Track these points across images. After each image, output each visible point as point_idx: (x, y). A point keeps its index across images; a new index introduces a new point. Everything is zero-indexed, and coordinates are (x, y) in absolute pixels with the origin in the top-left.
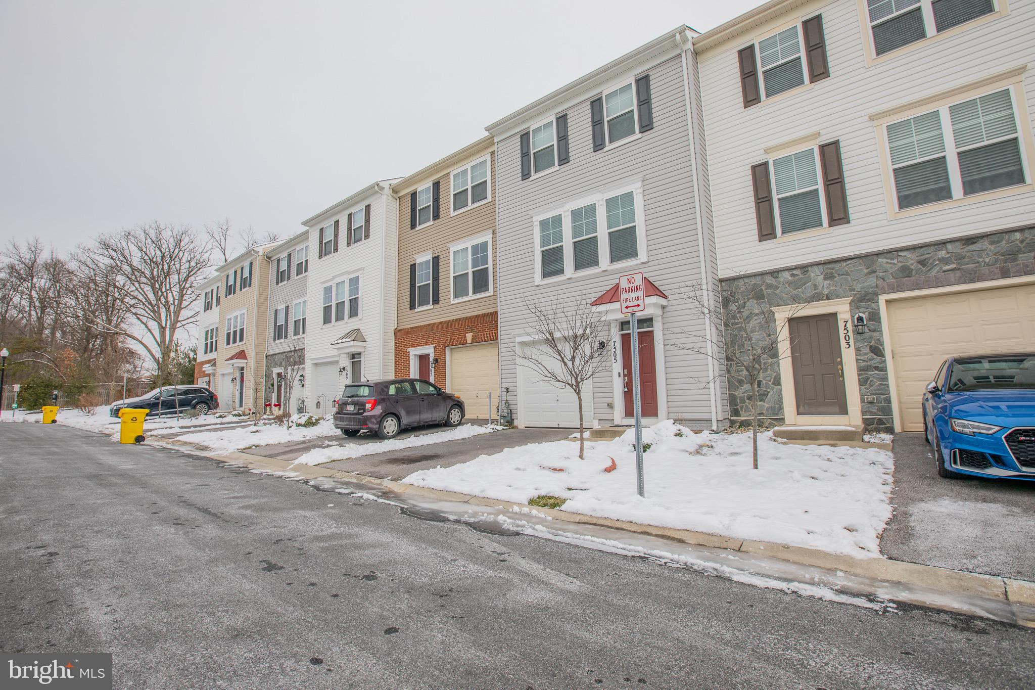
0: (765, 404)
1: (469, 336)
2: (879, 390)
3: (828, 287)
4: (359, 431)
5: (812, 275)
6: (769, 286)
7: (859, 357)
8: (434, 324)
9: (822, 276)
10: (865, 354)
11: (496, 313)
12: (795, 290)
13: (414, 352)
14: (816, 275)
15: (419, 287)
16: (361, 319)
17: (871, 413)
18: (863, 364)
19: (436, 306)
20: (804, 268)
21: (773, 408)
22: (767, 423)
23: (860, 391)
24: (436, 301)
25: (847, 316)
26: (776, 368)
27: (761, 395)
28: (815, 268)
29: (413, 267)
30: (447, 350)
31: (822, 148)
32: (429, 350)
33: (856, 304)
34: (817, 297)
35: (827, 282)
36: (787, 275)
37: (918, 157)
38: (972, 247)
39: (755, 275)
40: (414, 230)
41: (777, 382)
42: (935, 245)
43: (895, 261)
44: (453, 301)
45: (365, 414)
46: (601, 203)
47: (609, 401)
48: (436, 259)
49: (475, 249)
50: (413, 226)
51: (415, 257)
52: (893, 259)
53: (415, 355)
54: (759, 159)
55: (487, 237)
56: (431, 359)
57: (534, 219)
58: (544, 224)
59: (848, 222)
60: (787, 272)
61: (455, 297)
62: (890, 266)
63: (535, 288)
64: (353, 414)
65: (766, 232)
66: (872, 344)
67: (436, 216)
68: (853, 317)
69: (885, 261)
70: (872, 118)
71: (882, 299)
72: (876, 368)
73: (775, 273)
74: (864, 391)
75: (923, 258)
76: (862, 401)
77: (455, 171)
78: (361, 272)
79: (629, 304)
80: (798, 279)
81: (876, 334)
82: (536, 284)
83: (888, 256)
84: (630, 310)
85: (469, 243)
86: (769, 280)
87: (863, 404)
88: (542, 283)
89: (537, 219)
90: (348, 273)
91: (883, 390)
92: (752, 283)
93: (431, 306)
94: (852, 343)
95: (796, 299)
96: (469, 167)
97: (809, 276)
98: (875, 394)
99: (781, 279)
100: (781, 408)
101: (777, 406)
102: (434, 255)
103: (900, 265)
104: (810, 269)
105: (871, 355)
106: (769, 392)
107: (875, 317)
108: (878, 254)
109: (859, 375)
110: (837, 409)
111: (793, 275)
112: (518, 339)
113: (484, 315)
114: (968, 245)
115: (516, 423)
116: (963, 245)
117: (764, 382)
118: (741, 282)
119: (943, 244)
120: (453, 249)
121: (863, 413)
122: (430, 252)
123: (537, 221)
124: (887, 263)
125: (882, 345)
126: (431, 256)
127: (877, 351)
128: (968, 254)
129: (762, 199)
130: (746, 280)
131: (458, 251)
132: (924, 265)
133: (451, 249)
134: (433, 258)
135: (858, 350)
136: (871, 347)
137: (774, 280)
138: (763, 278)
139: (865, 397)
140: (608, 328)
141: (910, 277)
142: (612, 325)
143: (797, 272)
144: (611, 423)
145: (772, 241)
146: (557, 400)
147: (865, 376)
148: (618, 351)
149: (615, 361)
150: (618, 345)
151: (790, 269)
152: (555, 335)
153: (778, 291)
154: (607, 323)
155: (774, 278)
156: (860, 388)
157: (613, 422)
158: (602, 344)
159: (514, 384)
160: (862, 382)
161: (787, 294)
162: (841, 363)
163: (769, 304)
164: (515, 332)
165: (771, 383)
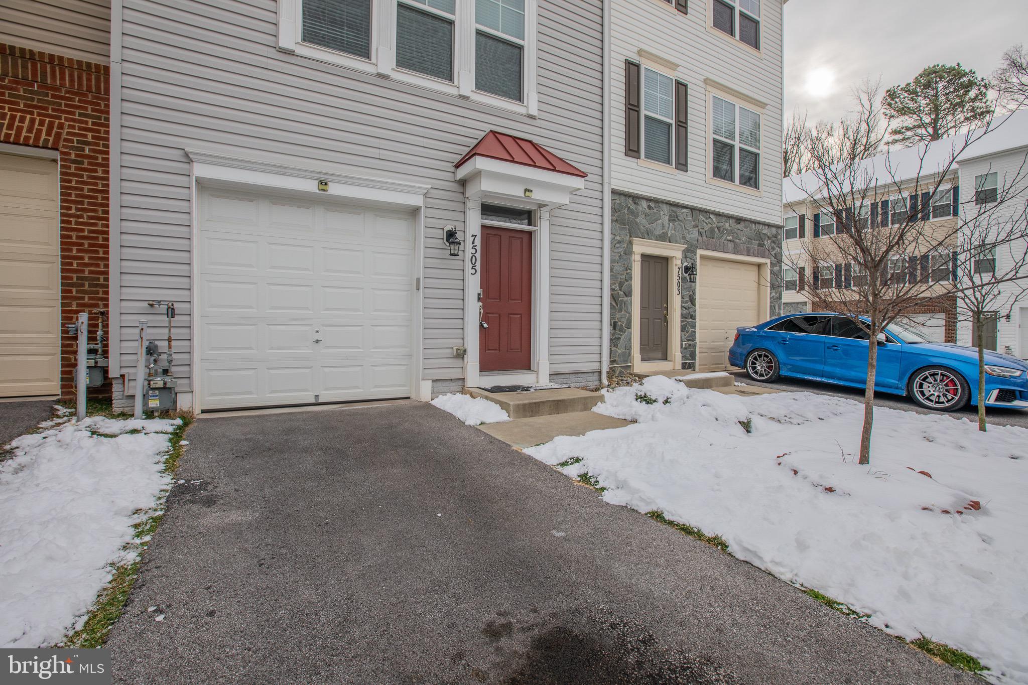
2: (691, 337)
3: (671, 230)
5: (662, 213)
6: (631, 212)
7: (683, 305)
9: (667, 217)
10: (686, 302)
12: (649, 224)
14: (664, 215)
17: (686, 357)
18: (684, 311)
20: (657, 201)
21: (623, 354)
22: (618, 373)
23: (681, 337)
25: (679, 263)
26: (629, 308)
27: (616, 338)
28: (664, 206)
31: (678, 83)
33: (685, 253)
34: (663, 238)
35: (671, 224)
36: (644, 204)
37: (724, 136)
38: (738, 226)
41: (629, 326)
42: (725, 216)
43: (708, 222)
47: (456, 344)
52: (707, 219)
54: (635, 58)
59: (687, 171)
60: (645, 202)
62: (705, 224)
63: (274, 54)
65: (632, 148)
66: (690, 293)
68: (682, 264)
69: (703, 218)
70: (705, 81)
71: (699, 253)
72: (691, 317)
73: (636, 199)
74: (683, 337)
75: (720, 224)
76: (682, 346)
80: (652, 213)
81: (693, 284)
82: (283, 45)
86: (630, 203)
87: (682, 350)
88: (301, 52)
91: (693, 338)
94: (680, 291)
95: (649, 234)
97: (660, 212)
98: (689, 340)
99: (640, 208)
100: (630, 354)
101: (627, 351)
103: (710, 226)
104: (660, 205)
105: (689, 304)
106: (621, 335)
107: (694, 268)
109: (682, 322)
110: (659, 355)
111: (649, 207)
114: (737, 224)
115: (183, 402)
116: (735, 223)
117: (619, 323)
121: (682, 357)
124: (704, 220)
125: (695, 295)
127: (692, 300)
128: (737, 231)
129: (633, 106)
132: (719, 231)
135: (683, 297)
136: (689, 296)
137: (635, 206)
138: (626, 200)
139: (684, 343)
140: (459, 207)
141: (713, 238)
142: (470, 204)
143: (652, 205)
144: (456, 386)
145: (635, 160)
146: (317, 341)
147: (685, 323)
148: (478, 255)
149: (473, 271)
150: (478, 242)
151: (649, 200)
152: (335, 189)
153: (638, 220)
154: (459, 197)
155: (635, 203)
156: (681, 334)
157: (460, 383)
158: (451, 235)
159: (183, 295)
160: (683, 329)
161: (644, 226)
162: (667, 309)
163: (630, 233)
164: (191, 147)
165: (624, 325)
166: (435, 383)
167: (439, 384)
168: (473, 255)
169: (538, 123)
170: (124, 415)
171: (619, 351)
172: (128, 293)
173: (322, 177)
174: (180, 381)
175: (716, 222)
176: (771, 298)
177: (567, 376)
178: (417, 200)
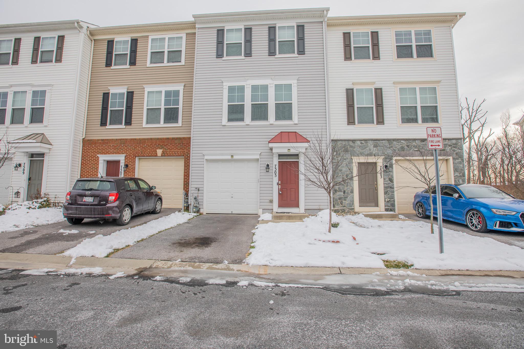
0: (346, 202)
1: (159, 152)
2: (391, 197)
3: (375, 151)
4: (83, 219)
5: (369, 144)
6: (351, 147)
7: (385, 182)
8: (126, 139)
9: (373, 146)
10: (387, 181)
11: (189, 138)
12: (362, 150)
13: (103, 158)
14: (371, 145)
15: (111, 111)
16: (46, 126)
17: (388, 206)
18: (386, 185)
19: (128, 127)
20: (366, 140)
21: (350, 204)
22: (347, 211)
23: (384, 197)
24: (128, 122)
25: (381, 164)
26: (352, 185)
27: (345, 197)
28: (370, 141)
29: (106, 96)
30: (137, 159)
31: (376, 89)
32: (121, 158)
33: (385, 160)
34: (370, 155)
35: (375, 149)
36: (359, 142)
37: (408, 104)
38: (423, 143)
39: (345, 140)
40: (109, 68)
41: (352, 192)
42: (412, 140)
43: (399, 144)
44: (144, 125)
45: (108, 205)
46: (271, 85)
47: (270, 198)
48: (130, 95)
49: (168, 94)
50: (108, 64)
51: (109, 88)
52: (398, 143)
53: (104, 160)
54: (350, 87)
55: (180, 87)
56: (122, 164)
57: (224, 84)
58: (231, 89)
59: (384, 124)
60: (359, 141)
61: (147, 123)
62: (398, 145)
63: (221, 127)
64: (92, 205)
65: (351, 121)
66: (389, 177)
67: (133, 62)
68: (383, 165)
69: (396, 143)
70: (394, 83)
71: (394, 158)
72: (391, 187)
73: (354, 141)
74: (386, 197)
75: (408, 144)
76: (385, 201)
77: (152, 36)
78: (50, 88)
79: (433, 144)
80: (364, 145)
81: (391, 173)
82: (223, 124)
83: (397, 141)
84: (434, 147)
85: (164, 88)
86: (351, 143)
87: (385, 202)
88: (227, 124)
89: (226, 85)
90: (32, 85)
91: (392, 197)
92: (344, 144)
93: (123, 126)
94: (382, 176)
95: (362, 154)
96: (167, 37)
97: (368, 144)
98: (390, 198)
99: (356, 144)
100: (353, 204)
101: (352, 203)
102: (129, 91)
103: (401, 146)
104: (368, 141)
105: (389, 182)
106: (348, 196)
107: (391, 166)
108: (394, 140)
109: (384, 190)
110: (374, 205)
111: (361, 143)
112: (206, 157)
113: (173, 139)
114: (422, 142)
115: (201, 211)
116: (421, 142)
117: (347, 191)
118: (339, 143)
119: (415, 140)
120: (148, 89)
121: (385, 206)
122: (126, 87)
123: (226, 86)
124: (396, 144)
125: (393, 178)
126: (126, 90)
127: (391, 180)
128: (422, 146)
129: (350, 105)
130: (341, 142)
131: (153, 92)
132: (408, 147)
133: (145, 89)
134: (128, 93)
135: (384, 179)
136: (389, 178)
137: (353, 144)
138: (348, 142)
139: (386, 199)
140: (271, 157)
141: (404, 151)
142: (274, 156)
143: (362, 142)
144: (270, 211)
145: (353, 126)
146: (232, 197)
147: (386, 191)
148: (277, 171)
149: (275, 176)
150: (277, 167)
151: (361, 140)
152: (235, 157)
153: (355, 149)
154: (271, 154)
155: (353, 143)
156: (384, 196)
157: (272, 210)
158: (268, 165)
159: (202, 186)
160: (386, 193)
161: (359, 151)
162: (377, 184)
163: (351, 155)
164: (204, 153)
165: (349, 192)
166: (263, 210)
167: (265, 210)
168: (275, 171)
169: (299, 125)
170: (190, 212)
171: (347, 202)
172: (193, 186)
173: (232, 155)
174: (200, 206)
175: (405, 143)
176: (454, 177)
177: (313, 210)
178: (258, 157)
